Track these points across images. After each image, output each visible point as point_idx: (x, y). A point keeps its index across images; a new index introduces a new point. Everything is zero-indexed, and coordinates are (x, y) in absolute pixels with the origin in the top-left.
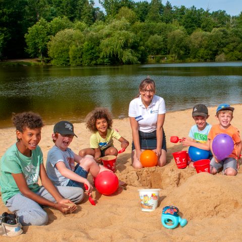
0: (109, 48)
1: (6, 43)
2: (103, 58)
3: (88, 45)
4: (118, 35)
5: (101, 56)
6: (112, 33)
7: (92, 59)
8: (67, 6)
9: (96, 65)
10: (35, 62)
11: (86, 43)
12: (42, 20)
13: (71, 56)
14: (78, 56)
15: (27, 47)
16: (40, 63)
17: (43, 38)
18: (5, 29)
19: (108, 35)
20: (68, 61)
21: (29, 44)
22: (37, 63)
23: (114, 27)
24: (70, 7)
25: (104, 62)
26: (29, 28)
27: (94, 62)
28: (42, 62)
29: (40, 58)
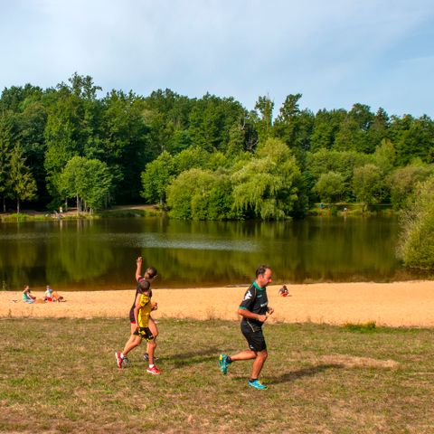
0: (244, 197)
1: (115, 186)
2: (235, 211)
3: (216, 193)
4: (257, 181)
5: (233, 208)
6: (249, 177)
7: (219, 213)
8: (209, 126)
9: (225, 220)
10: (152, 210)
11: (214, 189)
12: (165, 153)
13: (193, 207)
14: (202, 207)
15: (143, 190)
16: (158, 212)
17: (163, 179)
18: (117, 166)
19: (245, 180)
20: (189, 213)
21: (146, 186)
22: (154, 211)
23: (254, 169)
24: (213, 126)
25: (236, 216)
26: (148, 165)
27: (222, 216)
28: (161, 211)
29: (159, 205)
